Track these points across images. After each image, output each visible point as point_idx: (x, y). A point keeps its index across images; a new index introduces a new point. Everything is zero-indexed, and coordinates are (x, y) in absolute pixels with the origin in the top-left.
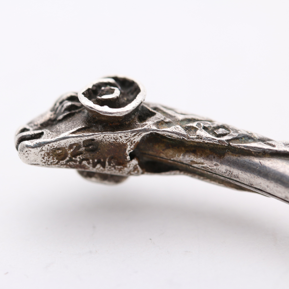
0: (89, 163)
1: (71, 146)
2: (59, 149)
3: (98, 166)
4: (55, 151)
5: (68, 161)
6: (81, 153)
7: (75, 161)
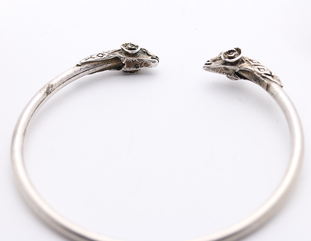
0: (137, 61)
1: (143, 67)
2: (146, 66)
3: (134, 60)
4: (148, 65)
5: (143, 62)
6: (140, 64)
7: (141, 62)
